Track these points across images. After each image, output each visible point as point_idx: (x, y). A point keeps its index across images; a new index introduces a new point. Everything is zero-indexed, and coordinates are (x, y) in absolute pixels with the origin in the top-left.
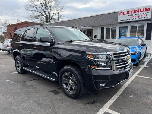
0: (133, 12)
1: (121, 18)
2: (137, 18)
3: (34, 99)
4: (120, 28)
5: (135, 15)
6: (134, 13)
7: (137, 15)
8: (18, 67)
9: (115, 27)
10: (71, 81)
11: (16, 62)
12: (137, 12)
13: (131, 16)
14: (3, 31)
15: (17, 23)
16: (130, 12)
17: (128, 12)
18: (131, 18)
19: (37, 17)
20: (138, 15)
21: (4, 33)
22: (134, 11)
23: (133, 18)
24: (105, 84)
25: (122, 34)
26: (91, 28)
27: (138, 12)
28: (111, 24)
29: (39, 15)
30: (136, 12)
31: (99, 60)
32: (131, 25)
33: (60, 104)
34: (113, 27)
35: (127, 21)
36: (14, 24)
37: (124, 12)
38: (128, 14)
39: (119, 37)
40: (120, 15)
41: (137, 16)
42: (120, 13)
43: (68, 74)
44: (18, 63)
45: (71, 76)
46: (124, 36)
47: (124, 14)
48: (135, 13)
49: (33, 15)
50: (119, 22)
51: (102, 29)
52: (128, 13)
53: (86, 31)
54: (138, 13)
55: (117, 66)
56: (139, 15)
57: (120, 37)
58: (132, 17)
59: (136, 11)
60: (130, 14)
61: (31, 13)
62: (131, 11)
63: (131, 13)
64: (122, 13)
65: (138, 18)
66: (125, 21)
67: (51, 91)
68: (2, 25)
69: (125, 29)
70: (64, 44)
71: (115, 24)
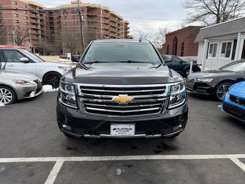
29: (206, 12)
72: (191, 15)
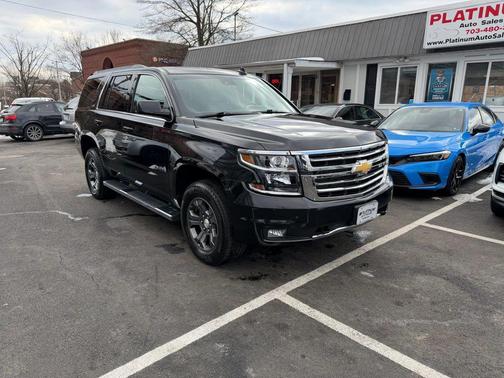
0: (476, 14)
1: (435, 35)
2: (488, 34)
3: (117, 259)
4: (431, 67)
5: (484, 23)
6: (480, 16)
7: (488, 26)
8: (94, 180)
9: (413, 64)
10: (207, 221)
11: (87, 167)
12: (490, 14)
13: (470, 28)
14: (69, 68)
15: (112, 42)
16: (466, 15)
17: (459, 12)
18: (470, 35)
19: (168, 26)
20: (494, 25)
21: (73, 75)
22: (482, 9)
23: (475, 35)
24: (284, 231)
25: (437, 90)
26: (333, 66)
27: (496, 13)
28: (402, 53)
29: (178, 17)
30: (487, 15)
31: (270, 170)
32: (471, 58)
33: (175, 275)
34: (409, 63)
35: (455, 44)
36: (101, 45)
37: (445, 15)
38: (460, 22)
39: (426, 101)
40: (432, 23)
41: (491, 29)
42: (433, 16)
43: (201, 203)
44: (93, 170)
45: (207, 208)
46: (441, 95)
47: (444, 21)
48: (484, 18)
49: (156, 17)
50: (426, 46)
51: (372, 70)
52: (459, 16)
53: (319, 76)
54: (495, 18)
55: (319, 187)
56: (498, 24)
57: (428, 98)
58: (473, 32)
59: (489, 9)
60: (467, 21)
61: (151, 10)
62: (471, 11)
63: (470, 18)
64: (439, 16)
65: (492, 33)
66: (449, 44)
67: (164, 246)
68: (68, 49)
69: (448, 71)
70: (194, 123)
71: (413, 55)
72: (151, 18)
